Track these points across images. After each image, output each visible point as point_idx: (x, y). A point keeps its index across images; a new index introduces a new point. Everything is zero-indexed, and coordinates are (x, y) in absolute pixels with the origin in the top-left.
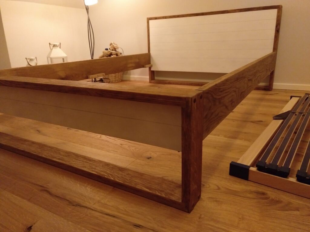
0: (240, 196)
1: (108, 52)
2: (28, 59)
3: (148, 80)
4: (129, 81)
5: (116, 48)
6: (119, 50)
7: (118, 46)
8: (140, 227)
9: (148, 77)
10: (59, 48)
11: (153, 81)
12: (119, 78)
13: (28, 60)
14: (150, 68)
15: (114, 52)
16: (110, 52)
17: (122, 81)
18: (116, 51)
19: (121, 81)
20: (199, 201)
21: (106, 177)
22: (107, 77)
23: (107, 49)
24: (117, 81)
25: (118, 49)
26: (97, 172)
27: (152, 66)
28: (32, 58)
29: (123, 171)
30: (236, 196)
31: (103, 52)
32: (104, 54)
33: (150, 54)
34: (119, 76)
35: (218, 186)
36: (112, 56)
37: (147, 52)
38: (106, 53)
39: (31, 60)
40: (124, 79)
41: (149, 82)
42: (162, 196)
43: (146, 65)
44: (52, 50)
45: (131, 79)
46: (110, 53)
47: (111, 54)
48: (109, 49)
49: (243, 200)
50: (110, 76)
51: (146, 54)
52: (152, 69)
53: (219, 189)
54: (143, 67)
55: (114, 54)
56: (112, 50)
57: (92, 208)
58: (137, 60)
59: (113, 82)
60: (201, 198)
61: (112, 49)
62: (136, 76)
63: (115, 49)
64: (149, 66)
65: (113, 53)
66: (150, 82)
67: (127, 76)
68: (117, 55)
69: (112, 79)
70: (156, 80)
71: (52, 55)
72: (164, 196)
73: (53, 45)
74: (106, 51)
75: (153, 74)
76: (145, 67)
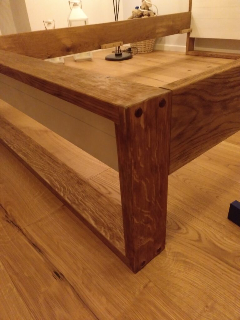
0: (227, 263)
1: (139, 12)
2: (46, 22)
3: (185, 51)
4: (162, 51)
5: (148, 5)
6: (153, 9)
7: (152, 3)
8: (59, 277)
9: (185, 47)
10: (79, 7)
11: (190, 53)
12: (150, 47)
13: (46, 24)
14: (189, 34)
15: (145, 11)
16: (141, 11)
17: (154, 51)
18: (149, 10)
19: (151, 51)
20: (159, 256)
21: (57, 190)
22: (135, 47)
23: (137, 8)
24: (146, 52)
25: (151, 7)
26: (51, 181)
27: (191, 31)
28: (50, 21)
29: (81, 184)
30: (221, 262)
31: (133, 12)
32: (133, 15)
33: (191, 13)
34: (149, 45)
35: (199, 235)
36: (143, 17)
37: (187, 10)
38: (135, 13)
39: (49, 23)
40: (157, 48)
41: (185, 53)
42: (106, 237)
43: (183, 29)
44: (71, 10)
45: (165, 49)
46: (140, 13)
47: (142, 15)
48: (141, 7)
49: (228, 271)
50: (138, 45)
51: (185, 14)
52: (192, 36)
53: (199, 240)
54: (179, 32)
55: (146, 15)
56: (144, 9)
57: (24, 231)
58: (171, 23)
59: (142, 52)
60: (165, 251)
61: (143, 7)
62: (171, 45)
63: (147, 8)
64: (187, 30)
65: (144, 14)
66: (187, 54)
67: (160, 45)
68: (149, 15)
69: (141, 49)
70: (195, 50)
71: (72, 17)
72: (108, 238)
73: (73, 4)
74: (136, 10)
75: (192, 42)
76: (181, 33)
